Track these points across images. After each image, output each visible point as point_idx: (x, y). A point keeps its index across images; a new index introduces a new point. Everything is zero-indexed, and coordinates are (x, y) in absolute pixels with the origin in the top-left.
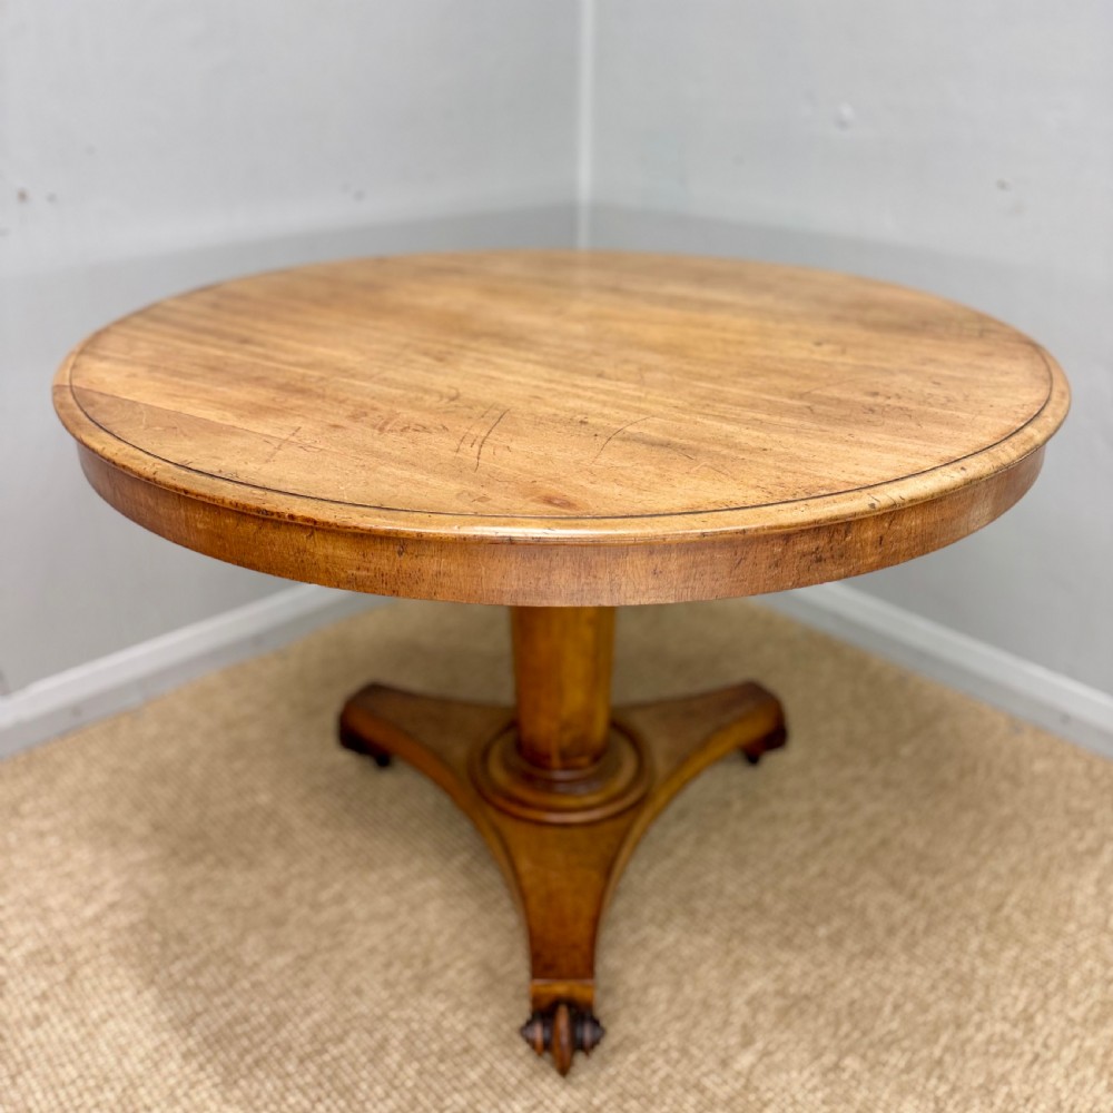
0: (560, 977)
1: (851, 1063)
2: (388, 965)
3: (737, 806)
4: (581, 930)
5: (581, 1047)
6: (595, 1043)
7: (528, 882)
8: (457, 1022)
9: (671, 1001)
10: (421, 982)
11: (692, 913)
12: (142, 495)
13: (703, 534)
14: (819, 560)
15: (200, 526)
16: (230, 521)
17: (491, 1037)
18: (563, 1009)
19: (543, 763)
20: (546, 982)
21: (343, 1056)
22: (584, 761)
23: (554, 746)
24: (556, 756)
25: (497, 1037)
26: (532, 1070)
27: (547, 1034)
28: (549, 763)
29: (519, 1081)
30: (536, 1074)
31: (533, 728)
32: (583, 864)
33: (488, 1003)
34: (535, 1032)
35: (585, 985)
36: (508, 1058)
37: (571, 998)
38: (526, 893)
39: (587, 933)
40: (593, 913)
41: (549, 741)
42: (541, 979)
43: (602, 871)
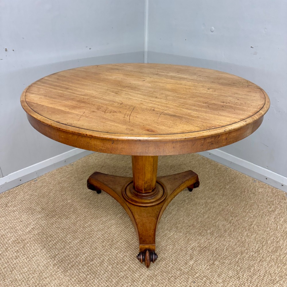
0: (147, 244)
1: (217, 263)
2: (103, 242)
4: (152, 232)
5: (152, 261)
6: (156, 259)
7: (137, 221)
8: (121, 255)
9: (173, 249)
10: (111, 245)
11: (177, 228)
12: (47, 129)
13: (186, 138)
14: (212, 144)
15: (62, 137)
16: (70, 136)
17: (130, 259)
18: (147, 251)
19: (140, 192)
20: (143, 245)
21: (93, 264)
22: (150, 191)
23: (143, 188)
24: (143, 190)
25: (131, 258)
26: (140, 266)
27: (143, 257)
28: (142, 192)
29: (137, 269)
30: (141, 267)
31: (138, 183)
32: (151, 216)
33: (128, 251)
34: (141, 257)
35: (153, 245)
36: (134, 263)
37: (150, 249)
38: (137, 223)
39: (153, 233)
40: (154, 228)
41: (142, 186)
42: (142, 244)
43: (156, 218)
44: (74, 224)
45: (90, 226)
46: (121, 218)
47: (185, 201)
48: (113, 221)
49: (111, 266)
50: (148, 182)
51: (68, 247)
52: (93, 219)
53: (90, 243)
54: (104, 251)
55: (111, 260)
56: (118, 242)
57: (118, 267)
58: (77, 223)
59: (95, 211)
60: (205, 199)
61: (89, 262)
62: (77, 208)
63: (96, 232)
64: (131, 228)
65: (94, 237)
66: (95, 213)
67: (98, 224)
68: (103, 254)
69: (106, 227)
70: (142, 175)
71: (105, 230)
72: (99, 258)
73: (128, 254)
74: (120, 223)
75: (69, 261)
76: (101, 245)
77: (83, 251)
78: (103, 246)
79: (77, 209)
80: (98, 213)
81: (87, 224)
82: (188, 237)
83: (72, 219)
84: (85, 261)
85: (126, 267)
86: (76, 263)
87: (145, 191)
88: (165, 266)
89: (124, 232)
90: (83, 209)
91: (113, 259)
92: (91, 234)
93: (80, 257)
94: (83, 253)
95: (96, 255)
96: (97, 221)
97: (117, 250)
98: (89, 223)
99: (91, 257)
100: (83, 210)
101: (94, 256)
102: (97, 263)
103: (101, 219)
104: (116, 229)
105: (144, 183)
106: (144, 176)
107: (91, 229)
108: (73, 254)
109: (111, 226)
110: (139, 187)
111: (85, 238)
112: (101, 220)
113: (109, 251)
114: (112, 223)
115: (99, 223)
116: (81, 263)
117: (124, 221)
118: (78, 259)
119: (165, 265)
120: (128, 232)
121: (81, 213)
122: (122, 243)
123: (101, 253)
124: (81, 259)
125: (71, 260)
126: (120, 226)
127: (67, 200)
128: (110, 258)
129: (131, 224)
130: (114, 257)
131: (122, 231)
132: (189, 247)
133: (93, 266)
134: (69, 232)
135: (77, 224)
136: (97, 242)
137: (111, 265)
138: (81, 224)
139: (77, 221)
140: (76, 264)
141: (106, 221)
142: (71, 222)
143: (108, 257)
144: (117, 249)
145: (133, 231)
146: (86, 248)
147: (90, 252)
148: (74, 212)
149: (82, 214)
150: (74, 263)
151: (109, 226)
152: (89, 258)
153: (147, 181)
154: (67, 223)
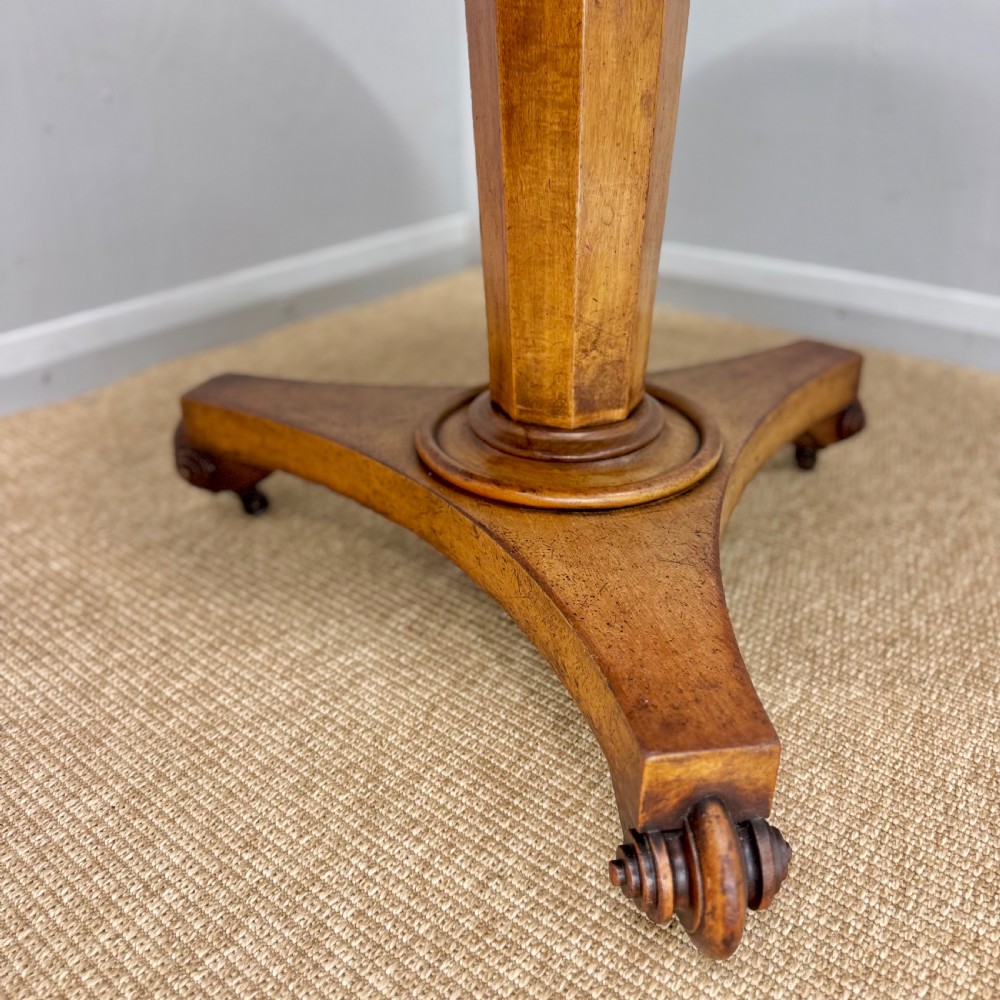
0: (705, 744)
2: (305, 788)
3: (809, 517)
4: (708, 659)
5: (760, 889)
7: (568, 593)
8: (457, 877)
9: (839, 790)
10: (371, 809)
11: (812, 655)
17: (533, 893)
18: (714, 810)
19: (549, 421)
20: (679, 755)
21: (233, 970)
22: (618, 414)
23: (571, 382)
24: (572, 404)
25: (542, 892)
26: (631, 950)
27: (682, 877)
28: (558, 421)
29: (613, 975)
30: (644, 957)
31: (529, 355)
32: (660, 560)
33: (507, 835)
34: (654, 870)
35: (762, 753)
36: (575, 931)
37: (730, 785)
38: (574, 608)
39: (723, 660)
40: (717, 629)
41: (561, 373)
42: (665, 751)
43: (701, 565)
44: (87, 692)
45: (203, 691)
46: (416, 631)
47: (794, 515)
48: (366, 654)
49: (389, 971)
50: (604, 336)
51: (21, 853)
52: (224, 648)
53: (199, 807)
54: (318, 852)
55: (380, 919)
56: (419, 778)
57: (450, 974)
58: (104, 683)
59: (233, 604)
60: (909, 499)
61: (201, 954)
62: (110, 596)
63: (246, 724)
64: (498, 685)
65: (234, 762)
66: (236, 617)
67: (260, 678)
68: (315, 879)
69: (316, 691)
70: (569, 268)
71: (314, 710)
72: (279, 914)
73: (510, 862)
74: (413, 661)
75: (18, 966)
76: (291, 812)
77: (147, 866)
78: (305, 816)
79: (107, 605)
80: (257, 617)
81: (179, 685)
82: (915, 707)
83: (72, 659)
84: (163, 952)
85: (516, 967)
86: (84, 977)
87: (580, 410)
88: (836, 928)
89: (453, 706)
90: (152, 598)
91: (396, 912)
92: (210, 744)
93: (115, 923)
94: (147, 887)
95: (254, 890)
96: (253, 661)
97: (418, 840)
98: (192, 678)
99: (208, 911)
100: (153, 604)
101: (234, 902)
102: (261, 958)
103: (278, 646)
104: (395, 697)
105: (581, 341)
106: (582, 279)
107: (209, 714)
108: (59, 901)
109: (351, 683)
110: (538, 386)
111: (159, 776)
112: (277, 652)
113: (356, 852)
114: (358, 664)
115: (269, 670)
116: (123, 970)
117: (439, 644)
118: (102, 939)
119: (836, 920)
120: (484, 710)
121: (134, 622)
122: (447, 781)
123: (294, 873)
124: (128, 937)
125: (43, 958)
126: (419, 676)
127: (42, 557)
128: (372, 903)
129: (490, 660)
130: (404, 898)
131: (434, 707)
132: (951, 765)
133: (231, 983)
134: (45, 741)
135: (106, 690)
136: (258, 797)
137: (391, 959)
138: (133, 689)
139: (107, 671)
140: (80, 984)
141: (318, 652)
142: (65, 682)
143: (354, 900)
144: (415, 832)
145: (517, 699)
146: (173, 846)
147: (203, 870)
148: (86, 621)
149: (146, 630)
150: (64, 974)
151: (342, 682)
152: (197, 926)
153: (599, 331)
154: (31, 687)
